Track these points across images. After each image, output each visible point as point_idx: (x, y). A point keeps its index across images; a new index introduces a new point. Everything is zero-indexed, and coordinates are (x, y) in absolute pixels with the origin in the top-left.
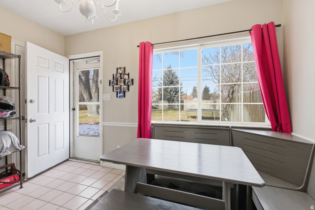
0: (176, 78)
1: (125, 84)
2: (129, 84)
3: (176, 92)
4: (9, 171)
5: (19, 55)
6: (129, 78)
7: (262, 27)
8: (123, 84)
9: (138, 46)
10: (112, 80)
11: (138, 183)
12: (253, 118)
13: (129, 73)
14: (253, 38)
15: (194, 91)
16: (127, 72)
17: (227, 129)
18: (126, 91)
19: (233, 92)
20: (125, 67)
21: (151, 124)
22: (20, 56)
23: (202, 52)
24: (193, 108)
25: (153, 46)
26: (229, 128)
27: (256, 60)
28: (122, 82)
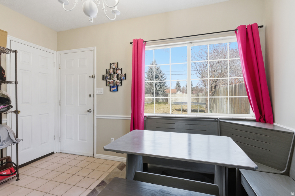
0: (160, 72)
1: (118, 79)
2: (122, 79)
3: (161, 86)
4: (4, 164)
5: (15, 51)
6: (122, 73)
7: (246, 28)
8: (116, 79)
9: (131, 43)
10: (106, 75)
11: (136, 171)
12: (235, 110)
13: (122, 68)
14: (238, 37)
15: (177, 85)
16: (120, 67)
17: (215, 120)
18: (120, 85)
19: (215, 86)
20: (118, 63)
21: (144, 117)
22: (17, 51)
23: (192, 49)
24: (176, 101)
25: (145, 43)
26: (217, 120)
27: (241, 57)
28: (116, 76)
